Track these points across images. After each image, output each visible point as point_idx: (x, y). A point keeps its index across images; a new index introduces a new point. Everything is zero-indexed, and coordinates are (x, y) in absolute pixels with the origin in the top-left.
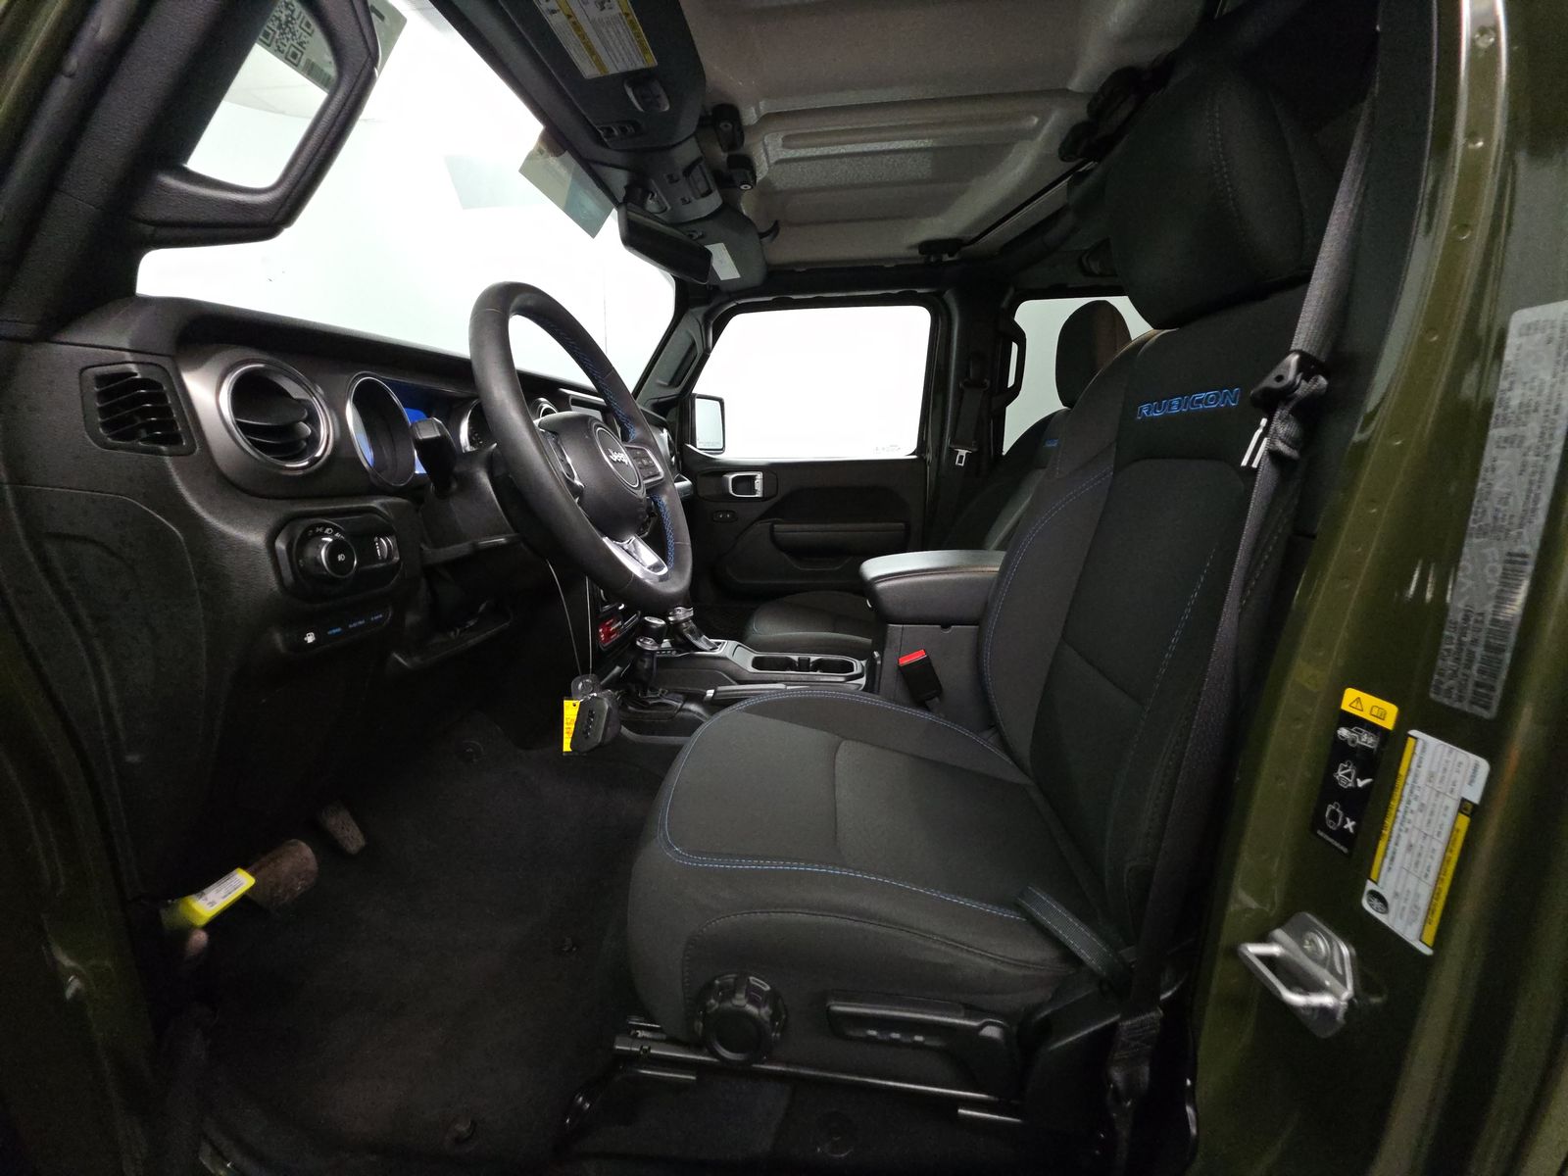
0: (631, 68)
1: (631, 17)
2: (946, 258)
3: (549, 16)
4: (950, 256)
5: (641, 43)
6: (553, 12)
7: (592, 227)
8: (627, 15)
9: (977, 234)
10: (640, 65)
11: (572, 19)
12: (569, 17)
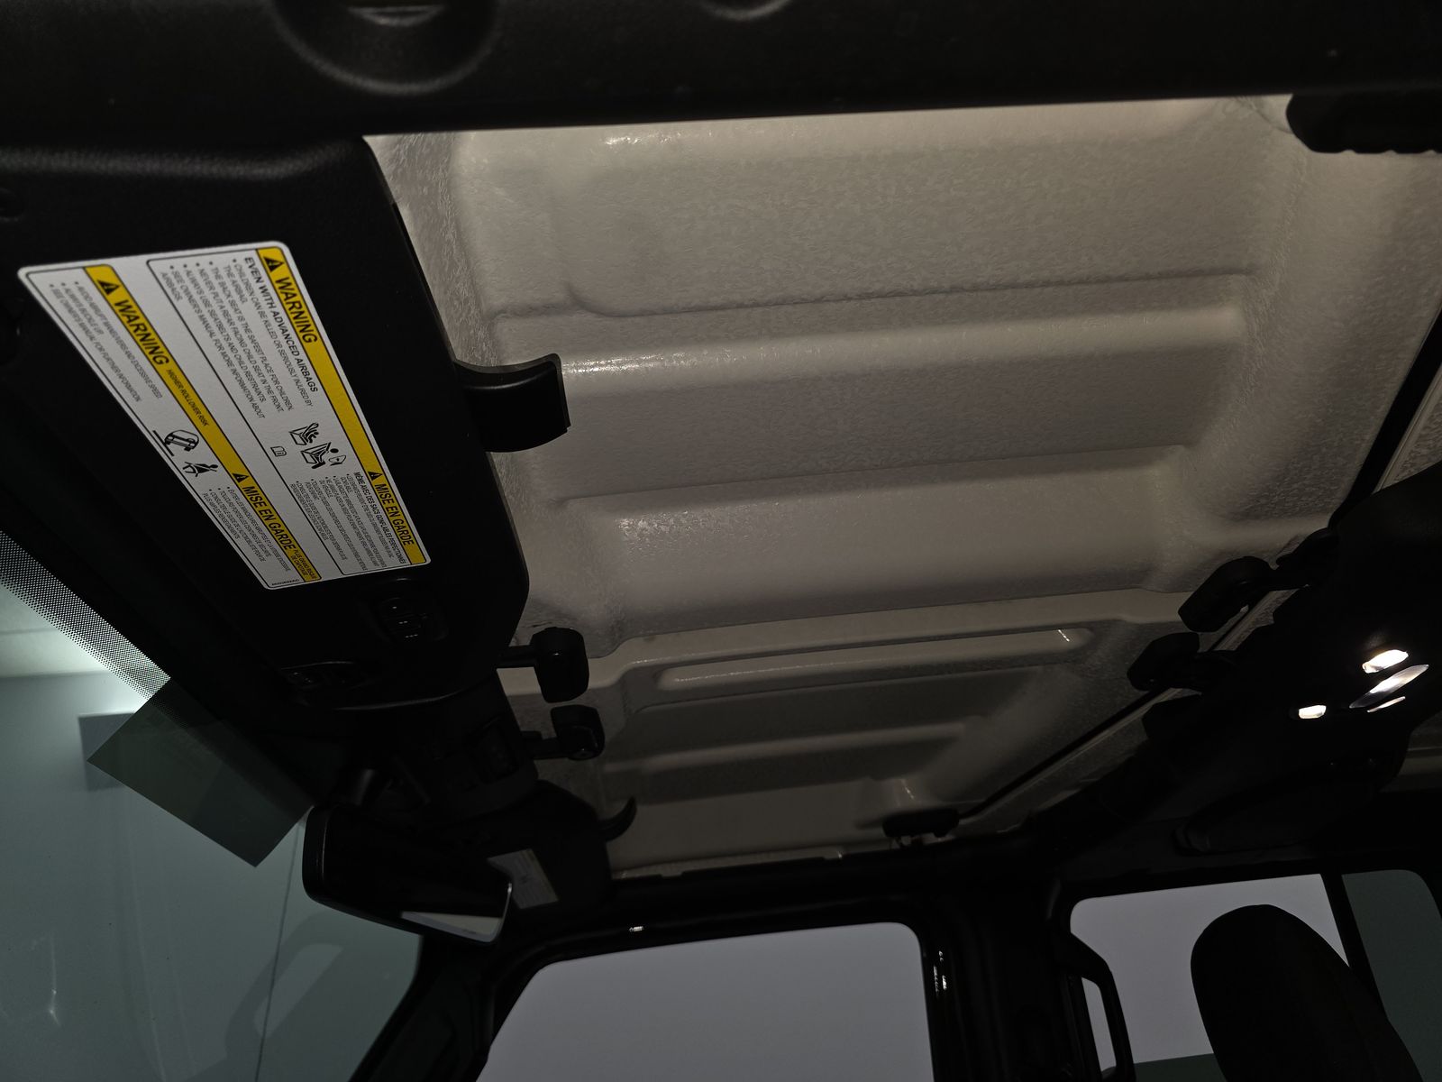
0: (372, 568)
1: (380, 481)
2: (931, 839)
3: (191, 477)
4: (938, 835)
5: (399, 527)
6: (202, 469)
7: (254, 849)
8: (373, 476)
9: (982, 800)
10: (393, 564)
11: (245, 484)
12: (239, 478)
